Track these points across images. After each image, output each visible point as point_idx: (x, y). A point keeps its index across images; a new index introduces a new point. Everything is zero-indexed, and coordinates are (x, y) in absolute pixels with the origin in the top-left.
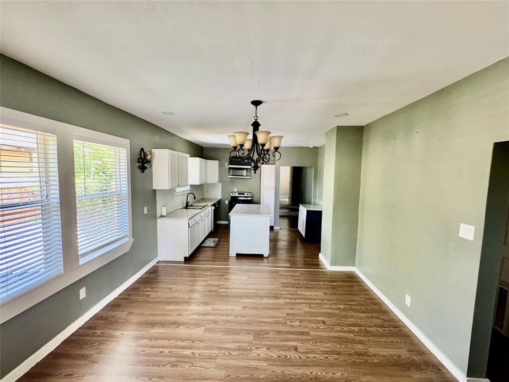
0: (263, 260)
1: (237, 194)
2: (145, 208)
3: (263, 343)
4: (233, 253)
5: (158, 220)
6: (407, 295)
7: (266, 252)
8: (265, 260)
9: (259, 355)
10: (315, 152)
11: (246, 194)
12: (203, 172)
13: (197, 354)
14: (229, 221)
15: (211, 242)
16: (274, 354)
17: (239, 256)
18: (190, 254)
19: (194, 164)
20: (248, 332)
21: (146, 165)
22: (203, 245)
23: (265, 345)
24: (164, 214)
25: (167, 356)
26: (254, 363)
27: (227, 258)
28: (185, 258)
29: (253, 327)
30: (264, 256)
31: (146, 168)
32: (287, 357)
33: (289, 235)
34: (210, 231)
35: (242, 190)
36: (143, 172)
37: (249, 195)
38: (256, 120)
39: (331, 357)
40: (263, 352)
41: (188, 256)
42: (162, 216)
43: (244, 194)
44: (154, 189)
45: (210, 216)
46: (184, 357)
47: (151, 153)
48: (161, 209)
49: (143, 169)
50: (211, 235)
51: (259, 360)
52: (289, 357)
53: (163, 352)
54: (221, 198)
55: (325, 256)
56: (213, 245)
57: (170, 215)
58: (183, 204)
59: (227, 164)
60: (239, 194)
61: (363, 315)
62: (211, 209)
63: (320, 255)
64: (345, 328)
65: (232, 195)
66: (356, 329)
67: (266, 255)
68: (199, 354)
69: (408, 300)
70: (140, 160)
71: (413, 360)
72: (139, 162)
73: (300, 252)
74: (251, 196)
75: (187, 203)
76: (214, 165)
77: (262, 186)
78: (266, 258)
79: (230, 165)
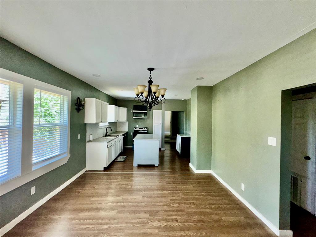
0: (155, 168)
1: (138, 128)
2: (79, 135)
3: (156, 218)
4: (135, 165)
5: (87, 144)
6: (242, 184)
7: (156, 163)
8: (156, 168)
9: (153, 225)
10: (186, 103)
11: (144, 128)
12: (117, 114)
13: (112, 227)
14: (133, 145)
15: (121, 159)
16: (163, 224)
17: (140, 166)
18: (107, 166)
19: (112, 109)
20: (145, 212)
21: (81, 108)
22: (116, 160)
23: (156, 219)
24: (91, 140)
25: (91, 230)
26: (149, 231)
27: (132, 168)
28: (104, 168)
29: (150, 209)
30: (156, 166)
31: (80, 110)
32: (171, 225)
33: (170, 154)
34: (121, 151)
35: (141, 126)
36: (78, 112)
37: (146, 129)
38: (150, 79)
39: (198, 224)
40: (156, 224)
41: (106, 167)
42: (90, 141)
43: (143, 128)
44: (85, 123)
45: (121, 142)
46: (103, 229)
47: (84, 100)
48: (89, 136)
49: (78, 110)
50: (121, 154)
51: (153, 228)
52: (172, 226)
53: (88, 227)
54: (128, 131)
55: (193, 165)
56: (122, 160)
57: (95, 140)
58: (103, 135)
59: (132, 110)
60: (139, 128)
61: (217, 198)
62: (121, 138)
63: (190, 165)
64: (207, 206)
65: (135, 129)
66: (213, 206)
67: (157, 165)
68: (113, 227)
69: (243, 187)
70: (77, 104)
71: (248, 223)
72: (76, 106)
73: (178, 163)
74: (147, 129)
75: (106, 134)
76: (124, 110)
77: (154, 123)
78: (157, 167)
79: (134, 110)
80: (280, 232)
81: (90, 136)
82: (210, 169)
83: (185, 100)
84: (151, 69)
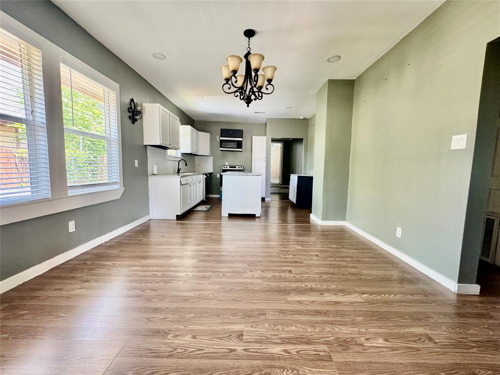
0: (255, 220)
1: (228, 167)
2: (136, 162)
3: (257, 268)
4: (225, 213)
5: (150, 178)
6: (398, 228)
7: (257, 211)
8: (257, 220)
9: (253, 275)
10: (306, 123)
11: (237, 167)
12: (195, 142)
14: (220, 193)
15: (202, 208)
16: (269, 275)
17: (231, 216)
18: (182, 213)
19: (186, 131)
20: (242, 262)
21: (137, 117)
24: (155, 172)
25: (160, 277)
26: (248, 281)
27: (220, 217)
28: (177, 216)
29: (247, 259)
30: (256, 216)
31: (136, 120)
32: (281, 276)
33: (279, 204)
34: (202, 199)
35: (233, 164)
36: (133, 123)
37: (240, 169)
38: (249, 51)
39: (324, 276)
40: (258, 274)
41: (180, 214)
42: (154, 174)
43: (235, 167)
44: (145, 144)
45: (202, 184)
47: (141, 106)
48: (153, 167)
49: (134, 121)
50: (202, 203)
51: (254, 278)
52: (283, 276)
53: (156, 274)
54: (212, 171)
55: (317, 215)
56: (205, 210)
57: (162, 173)
58: (175, 171)
59: (218, 137)
60: (230, 167)
61: (355, 251)
62: (202, 178)
63: (312, 216)
64: (338, 259)
65: (223, 168)
66: (349, 259)
67: (258, 215)
69: (399, 233)
70: (130, 110)
71: (405, 278)
72: (129, 112)
73: (290, 215)
74: (242, 169)
75: (179, 169)
76: (205, 137)
77: (253, 158)
78: (259, 217)
79: (221, 137)
80: (458, 286)
81: (153, 165)
82: (344, 219)
83: (305, 119)
84: (250, 33)
